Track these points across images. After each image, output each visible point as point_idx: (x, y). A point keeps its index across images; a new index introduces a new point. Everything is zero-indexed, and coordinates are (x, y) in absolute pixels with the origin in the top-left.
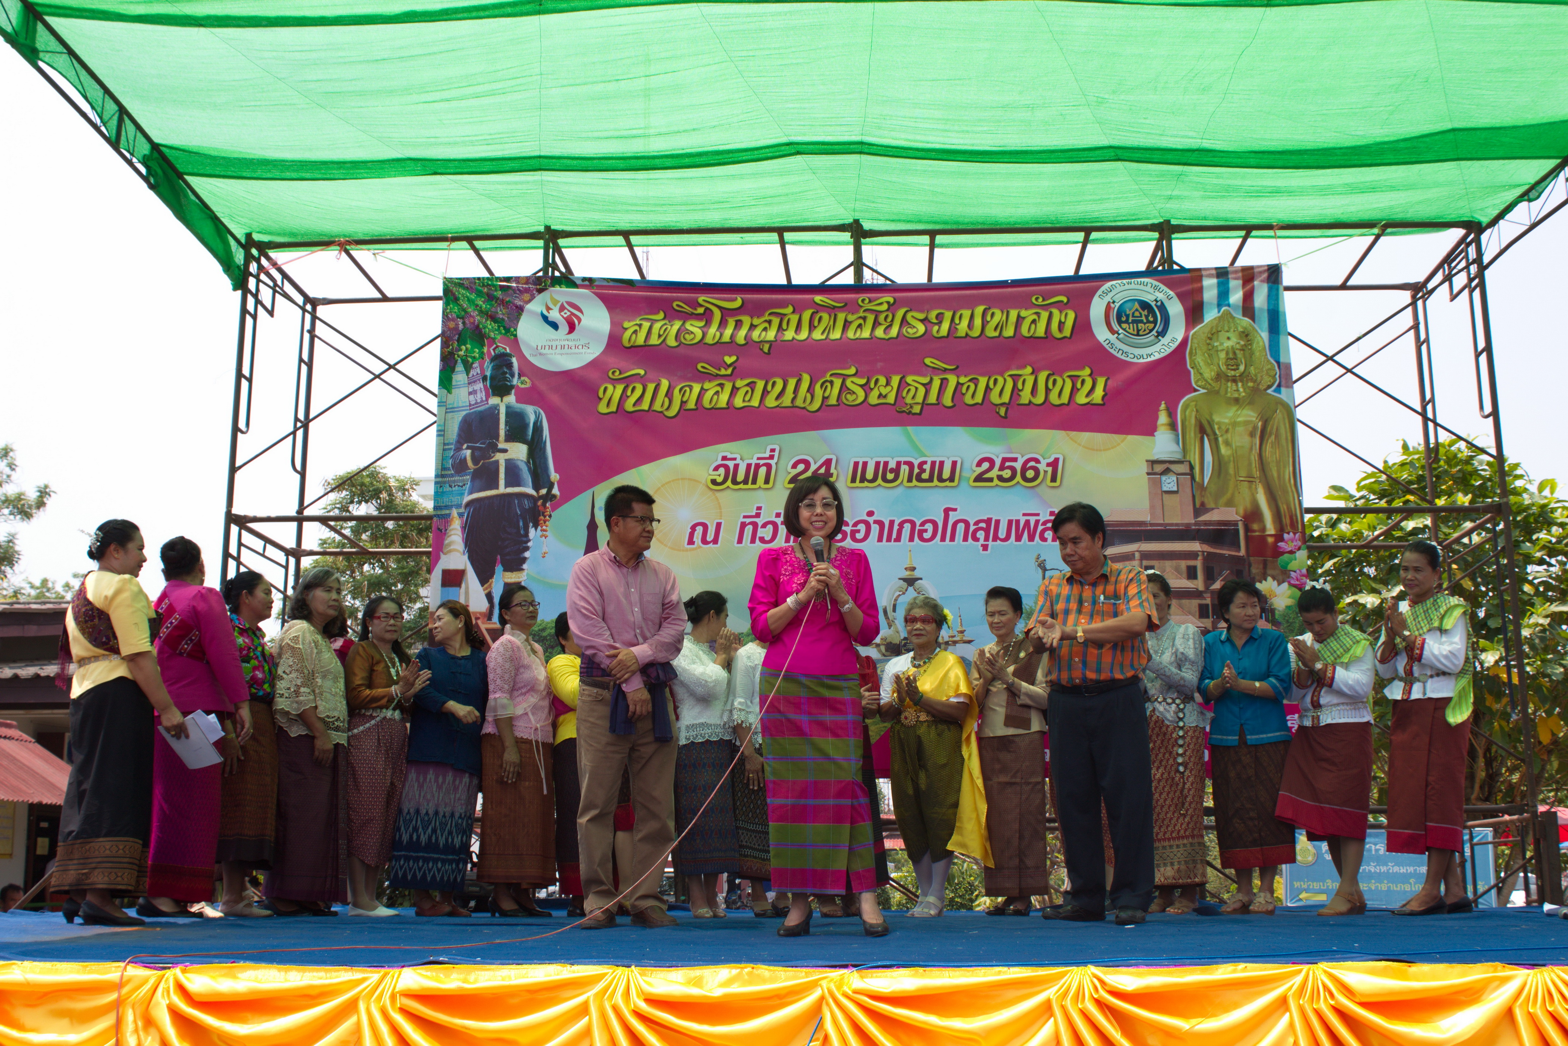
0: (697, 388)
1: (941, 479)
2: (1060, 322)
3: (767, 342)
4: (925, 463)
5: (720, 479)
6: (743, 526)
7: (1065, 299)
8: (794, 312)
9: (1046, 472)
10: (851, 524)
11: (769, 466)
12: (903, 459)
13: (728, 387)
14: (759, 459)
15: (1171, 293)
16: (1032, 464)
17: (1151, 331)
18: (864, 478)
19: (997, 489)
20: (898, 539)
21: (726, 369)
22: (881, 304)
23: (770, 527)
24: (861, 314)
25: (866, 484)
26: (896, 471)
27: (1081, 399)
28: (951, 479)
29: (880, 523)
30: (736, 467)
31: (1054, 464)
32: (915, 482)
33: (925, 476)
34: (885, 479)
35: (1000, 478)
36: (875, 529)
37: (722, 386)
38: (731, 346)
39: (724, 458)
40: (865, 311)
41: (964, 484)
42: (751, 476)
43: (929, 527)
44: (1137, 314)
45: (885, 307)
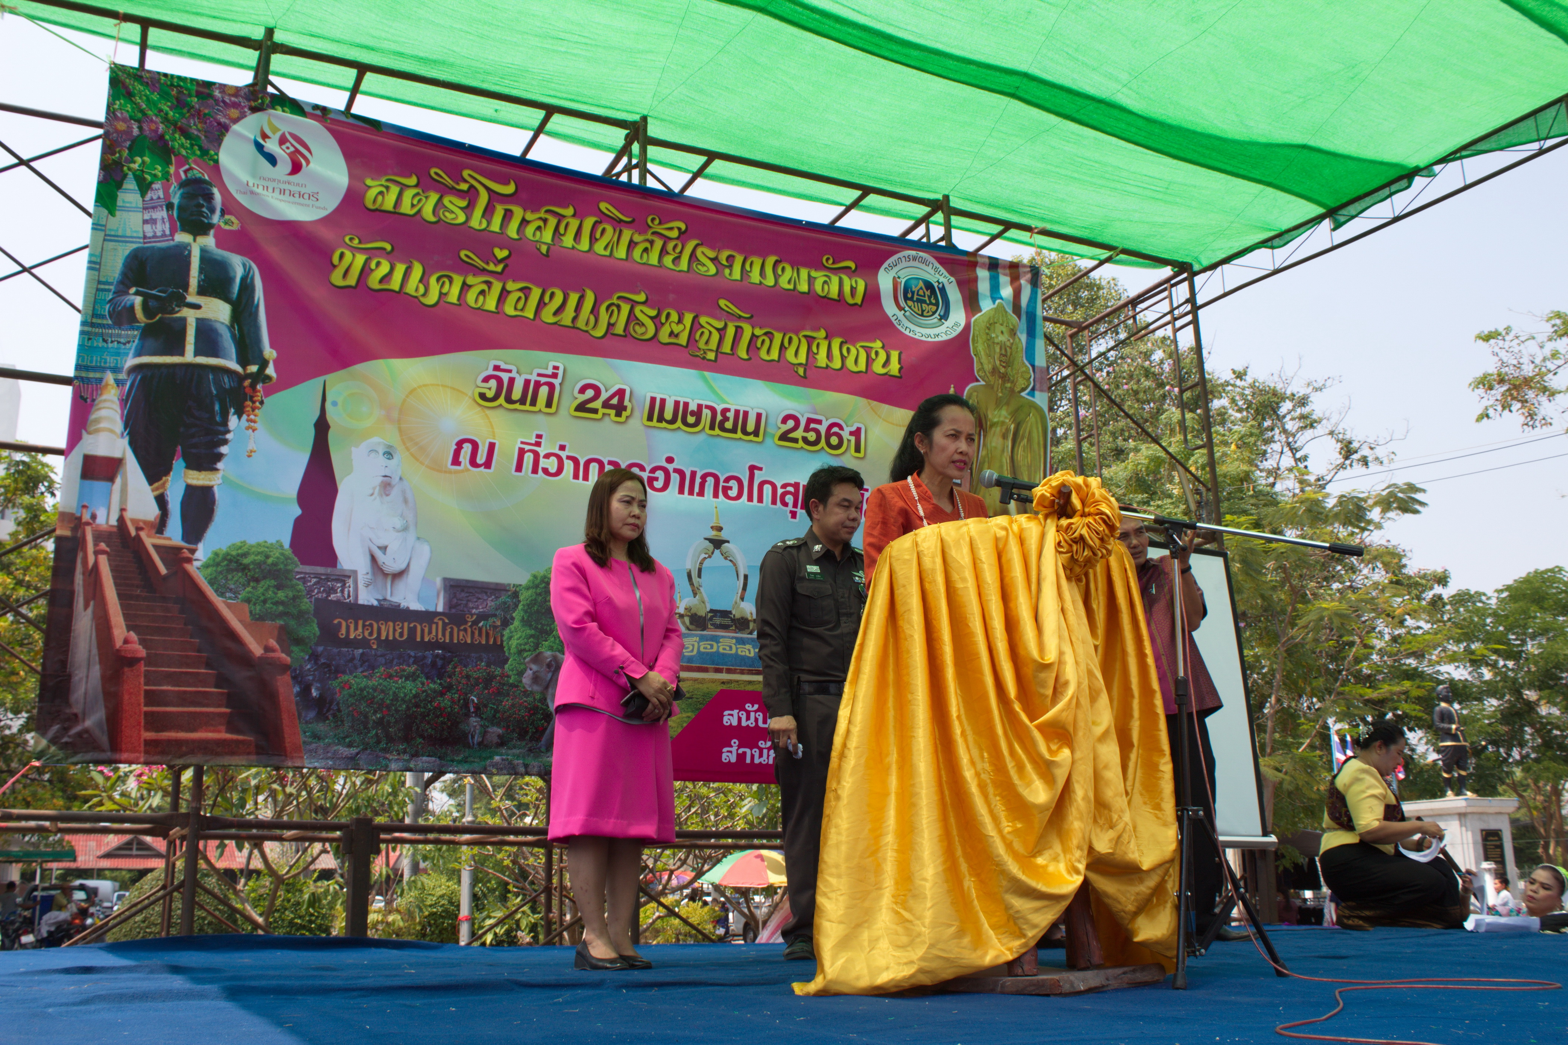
0: (458, 280)
1: (745, 432)
2: (852, 287)
3: (545, 243)
4: (728, 410)
5: (490, 394)
6: (522, 452)
7: (852, 265)
8: (574, 216)
9: (849, 441)
10: (648, 469)
11: (552, 387)
12: (704, 403)
13: (497, 287)
14: (539, 375)
15: (952, 279)
16: (835, 429)
17: (934, 313)
18: (661, 419)
19: (802, 452)
20: (701, 493)
21: (496, 265)
22: (671, 229)
23: (553, 460)
24: (649, 236)
25: (664, 424)
26: (698, 414)
27: (878, 368)
28: (756, 433)
29: (681, 473)
30: (512, 381)
31: (857, 433)
32: (717, 431)
33: (729, 425)
34: (685, 422)
35: (805, 440)
36: (675, 478)
37: (489, 284)
38: (501, 240)
39: (497, 368)
40: (654, 233)
41: (769, 441)
42: (529, 395)
43: (733, 483)
44: (921, 293)
45: (675, 234)
